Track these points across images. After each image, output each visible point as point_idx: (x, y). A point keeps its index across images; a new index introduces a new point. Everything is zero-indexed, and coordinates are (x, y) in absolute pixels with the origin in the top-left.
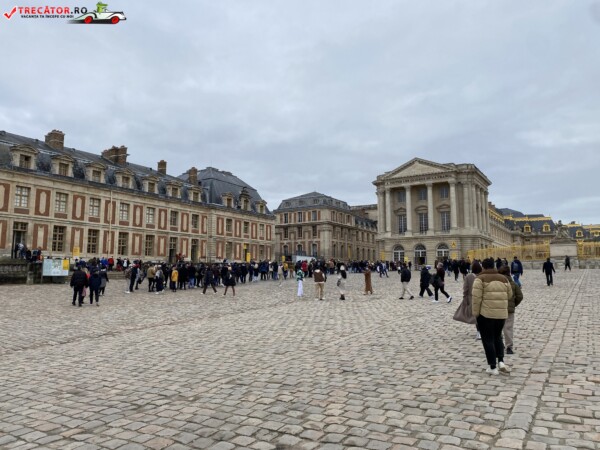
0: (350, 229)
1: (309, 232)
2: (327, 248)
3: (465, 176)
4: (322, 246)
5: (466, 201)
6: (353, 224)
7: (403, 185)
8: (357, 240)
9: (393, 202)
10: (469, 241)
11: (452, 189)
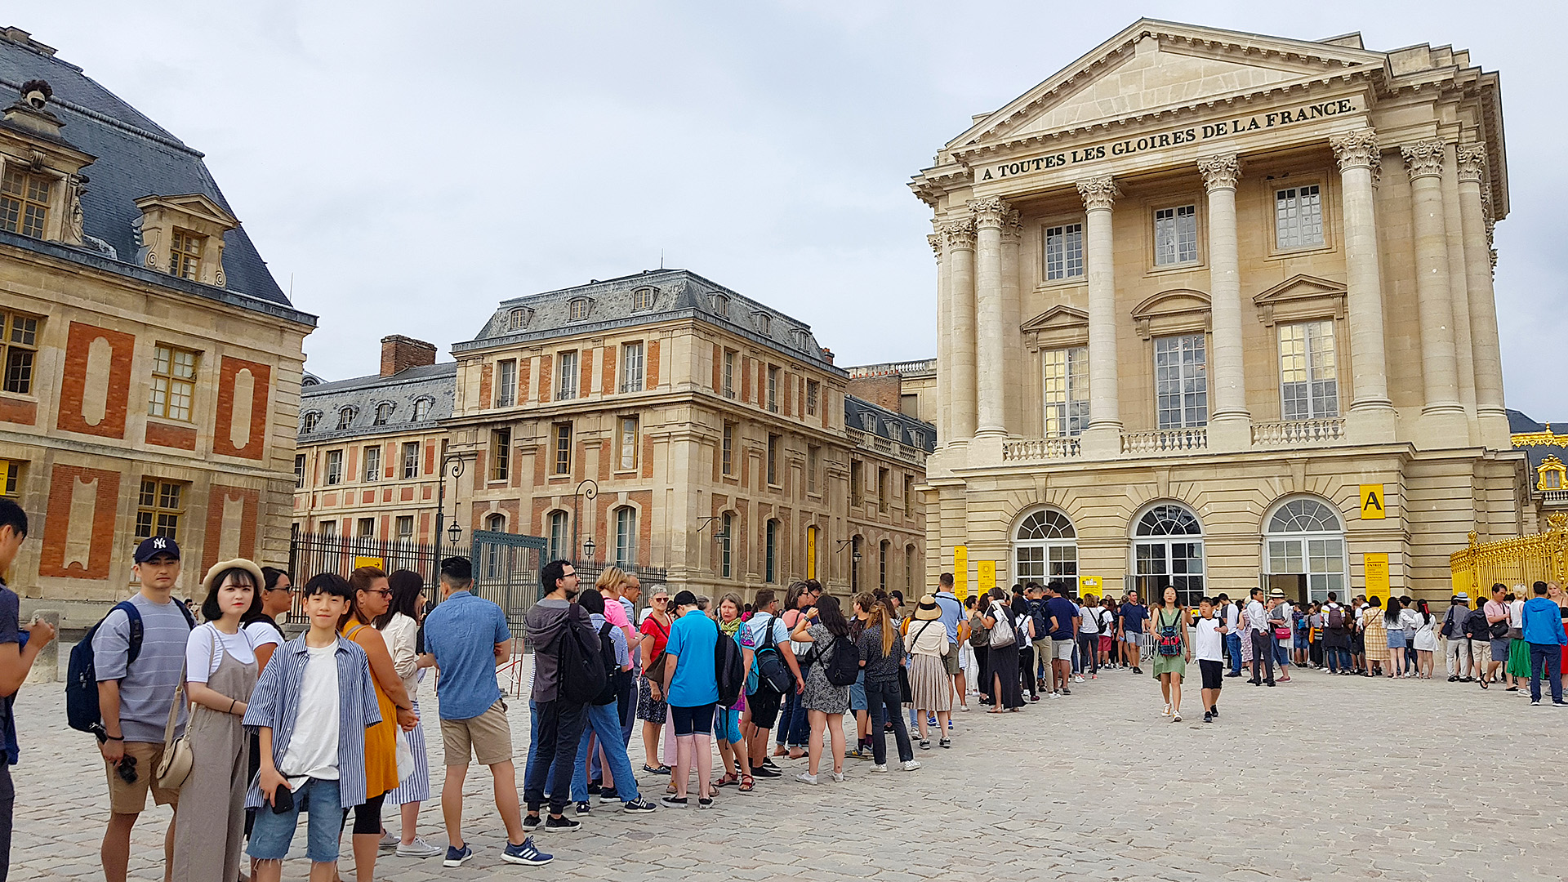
0: (816, 444)
1: (603, 445)
2: (680, 526)
3: (1426, 112)
4: (658, 513)
5: (1431, 251)
6: (837, 426)
7: (1069, 175)
8: (855, 499)
9: (1015, 279)
10: (1461, 480)
11: (1355, 178)
